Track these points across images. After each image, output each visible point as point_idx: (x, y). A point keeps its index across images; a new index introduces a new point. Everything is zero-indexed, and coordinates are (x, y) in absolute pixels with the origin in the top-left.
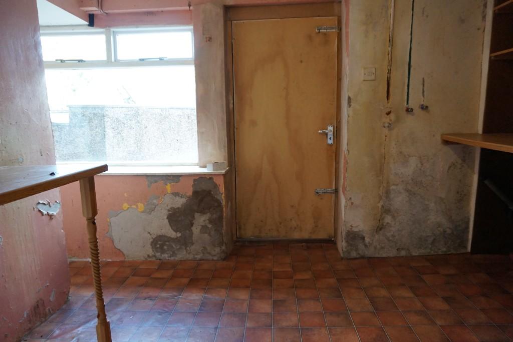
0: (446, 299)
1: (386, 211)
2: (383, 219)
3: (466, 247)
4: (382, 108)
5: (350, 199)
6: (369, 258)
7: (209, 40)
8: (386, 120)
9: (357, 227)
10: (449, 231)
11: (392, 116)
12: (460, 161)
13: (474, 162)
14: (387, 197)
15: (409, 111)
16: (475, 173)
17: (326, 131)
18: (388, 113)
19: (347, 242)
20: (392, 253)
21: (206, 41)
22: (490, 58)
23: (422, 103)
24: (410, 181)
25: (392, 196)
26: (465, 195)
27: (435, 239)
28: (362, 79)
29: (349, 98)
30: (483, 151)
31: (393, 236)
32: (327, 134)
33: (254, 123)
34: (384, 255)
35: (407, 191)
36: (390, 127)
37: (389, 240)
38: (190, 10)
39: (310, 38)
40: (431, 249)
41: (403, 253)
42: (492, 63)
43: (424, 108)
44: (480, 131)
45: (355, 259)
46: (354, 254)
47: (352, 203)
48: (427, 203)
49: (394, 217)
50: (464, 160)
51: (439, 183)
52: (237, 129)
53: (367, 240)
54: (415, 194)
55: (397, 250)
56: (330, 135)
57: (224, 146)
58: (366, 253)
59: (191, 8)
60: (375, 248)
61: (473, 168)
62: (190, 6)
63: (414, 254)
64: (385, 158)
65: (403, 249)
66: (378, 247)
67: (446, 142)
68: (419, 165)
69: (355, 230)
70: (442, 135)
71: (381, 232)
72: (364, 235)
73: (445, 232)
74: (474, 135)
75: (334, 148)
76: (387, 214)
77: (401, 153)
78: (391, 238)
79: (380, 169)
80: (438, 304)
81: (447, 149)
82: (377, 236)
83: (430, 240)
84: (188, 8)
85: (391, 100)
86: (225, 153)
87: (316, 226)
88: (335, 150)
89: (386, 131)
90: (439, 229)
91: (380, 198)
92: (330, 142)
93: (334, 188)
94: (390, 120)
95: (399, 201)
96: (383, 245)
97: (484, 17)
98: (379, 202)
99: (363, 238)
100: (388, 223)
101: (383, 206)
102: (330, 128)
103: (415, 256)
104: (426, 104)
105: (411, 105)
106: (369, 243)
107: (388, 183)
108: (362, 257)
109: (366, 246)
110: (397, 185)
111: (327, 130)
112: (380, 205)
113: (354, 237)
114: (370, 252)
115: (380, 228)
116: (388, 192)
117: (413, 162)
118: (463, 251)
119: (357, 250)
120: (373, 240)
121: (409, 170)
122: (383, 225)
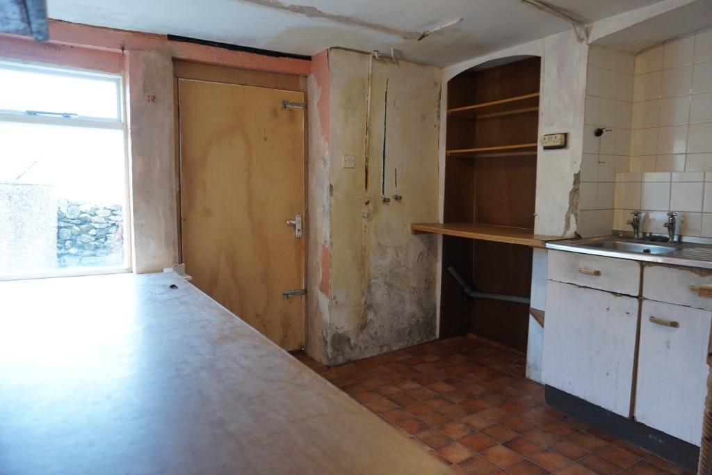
0: (448, 382)
1: (369, 307)
2: (366, 316)
3: (434, 335)
4: (361, 197)
5: (335, 297)
6: (355, 361)
7: (153, 100)
8: (365, 210)
9: (342, 328)
10: (421, 320)
11: (371, 206)
12: (426, 249)
13: (436, 250)
14: (369, 292)
15: (386, 201)
16: (438, 261)
17: (294, 222)
18: (367, 203)
19: (333, 347)
20: (375, 352)
21: (149, 101)
22: (446, 154)
23: (395, 193)
24: (388, 274)
25: (373, 290)
26: (432, 283)
27: (410, 331)
28: (343, 166)
29: (331, 186)
30: (446, 237)
31: (376, 333)
32: (295, 225)
33: (207, 212)
34: (369, 356)
35: (386, 283)
36: (369, 217)
37: (372, 338)
38: (123, 55)
39: (275, 112)
40: (408, 342)
41: (385, 350)
42: (448, 158)
43: (398, 198)
44: (441, 221)
45: (341, 365)
46: (341, 360)
47: (337, 302)
48: (403, 294)
49: (375, 313)
50: (429, 249)
51: (411, 273)
52: (184, 219)
53: (352, 341)
54: (392, 286)
55: (380, 347)
56: (299, 226)
57: (174, 243)
58: (352, 355)
59: (125, 51)
60: (360, 349)
61: (436, 256)
62: (123, 49)
63: (394, 349)
64: (365, 251)
65: (385, 345)
66: (363, 347)
67: (416, 232)
68: (395, 256)
69: (341, 331)
70: (412, 225)
71: (365, 331)
72: (350, 336)
73: (418, 321)
74: (437, 224)
75: (303, 241)
76: (370, 310)
77: (379, 244)
78: (374, 336)
79: (361, 263)
80: (445, 388)
81: (416, 239)
82: (361, 336)
83: (407, 331)
84: (120, 51)
85: (369, 189)
86: (175, 251)
87: (285, 336)
88: (304, 243)
89: (365, 221)
90: (414, 319)
91: (363, 294)
92: (298, 234)
93: (303, 288)
94: (369, 210)
95: (380, 295)
96: (367, 345)
97: (439, 116)
98: (362, 298)
99: (349, 340)
100: (371, 320)
101: (365, 302)
102: (298, 219)
103: (396, 351)
104: (399, 195)
105: (387, 195)
106: (355, 344)
107: (369, 276)
108: (349, 362)
109: (351, 348)
110: (377, 278)
111: (295, 220)
112: (363, 301)
113: (340, 340)
114: (355, 355)
115: (363, 326)
116: (369, 287)
117: (390, 252)
118: (432, 338)
119: (343, 354)
120: (357, 341)
121: (386, 262)
122: (366, 322)
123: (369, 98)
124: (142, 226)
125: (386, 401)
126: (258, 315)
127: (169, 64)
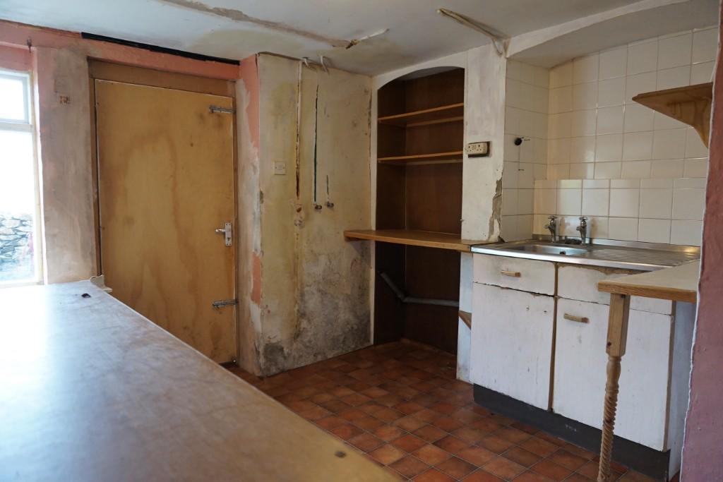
0: (381, 387)
1: (302, 315)
2: (300, 324)
3: (369, 341)
4: (293, 204)
5: (267, 306)
6: (289, 371)
7: (65, 102)
8: (296, 217)
9: (275, 337)
10: (356, 327)
11: (302, 213)
12: (359, 257)
13: (370, 256)
14: (302, 300)
15: (318, 208)
16: (371, 268)
17: (223, 231)
18: (299, 210)
19: (266, 357)
20: (308, 360)
21: (61, 102)
22: (378, 161)
23: (328, 200)
24: (321, 281)
25: (306, 297)
26: (365, 289)
27: (345, 338)
28: (274, 173)
29: (261, 193)
30: (378, 243)
31: (310, 341)
32: (224, 233)
33: (129, 221)
34: (303, 365)
35: (319, 291)
36: (301, 225)
37: (307, 347)
38: (30, 51)
39: (201, 117)
40: (343, 349)
41: (320, 358)
42: (380, 166)
43: (330, 205)
44: (374, 228)
45: (275, 375)
46: (274, 370)
47: (269, 312)
48: (337, 301)
49: (309, 321)
50: (363, 256)
51: (344, 280)
52: (104, 229)
53: (286, 351)
54: (326, 294)
55: (314, 356)
56: (228, 235)
57: (91, 254)
58: (286, 365)
59: (32, 48)
60: (294, 359)
61: (369, 263)
62: (30, 45)
63: (329, 357)
64: (298, 258)
65: (319, 353)
66: (297, 356)
67: (349, 239)
68: (328, 263)
69: (274, 341)
70: (345, 232)
71: (298, 339)
72: (283, 345)
73: (352, 328)
74: (370, 231)
75: (233, 249)
76: (303, 318)
77: (312, 251)
78: (308, 344)
79: (294, 271)
80: (377, 392)
81: (349, 246)
82: (295, 345)
83: (341, 339)
84: (27, 47)
85: (300, 197)
86: (93, 262)
87: (215, 349)
88: (235, 252)
89: (297, 229)
90: (348, 326)
91: (296, 302)
92: (228, 242)
93: (234, 298)
94: (301, 218)
95: (313, 303)
96: (301, 354)
97: (370, 124)
98: (295, 306)
99: (282, 349)
100: (304, 328)
101: (298, 311)
102: (228, 227)
103: (330, 359)
104: (331, 202)
105: (319, 202)
106: (288, 353)
107: (302, 284)
108: (283, 372)
109: (285, 358)
110: (310, 286)
111: (224, 228)
112: (297, 308)
113: (273, 350)
114: (289, 364)
115: (297, 335)
116: (302, 295)
117: (323, 259)
118: (366, 345)
119: (276, 364)
120: (291, 350)
121: (318, 270)
122: (299, 331)
123: (299, 105)
124: (55, 236)
125: (320, 408)
126: (185, 328)
127: (85, 64)
